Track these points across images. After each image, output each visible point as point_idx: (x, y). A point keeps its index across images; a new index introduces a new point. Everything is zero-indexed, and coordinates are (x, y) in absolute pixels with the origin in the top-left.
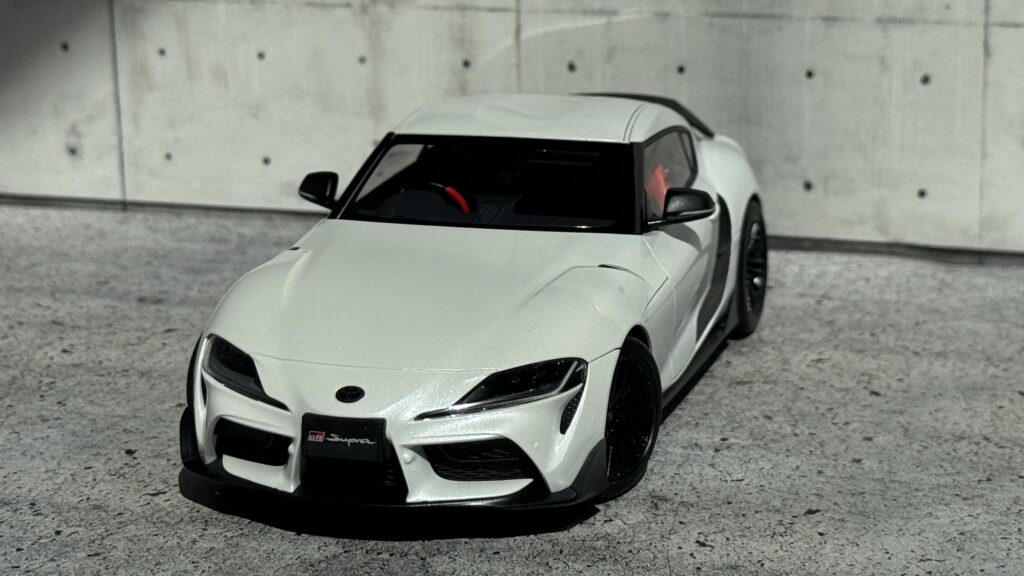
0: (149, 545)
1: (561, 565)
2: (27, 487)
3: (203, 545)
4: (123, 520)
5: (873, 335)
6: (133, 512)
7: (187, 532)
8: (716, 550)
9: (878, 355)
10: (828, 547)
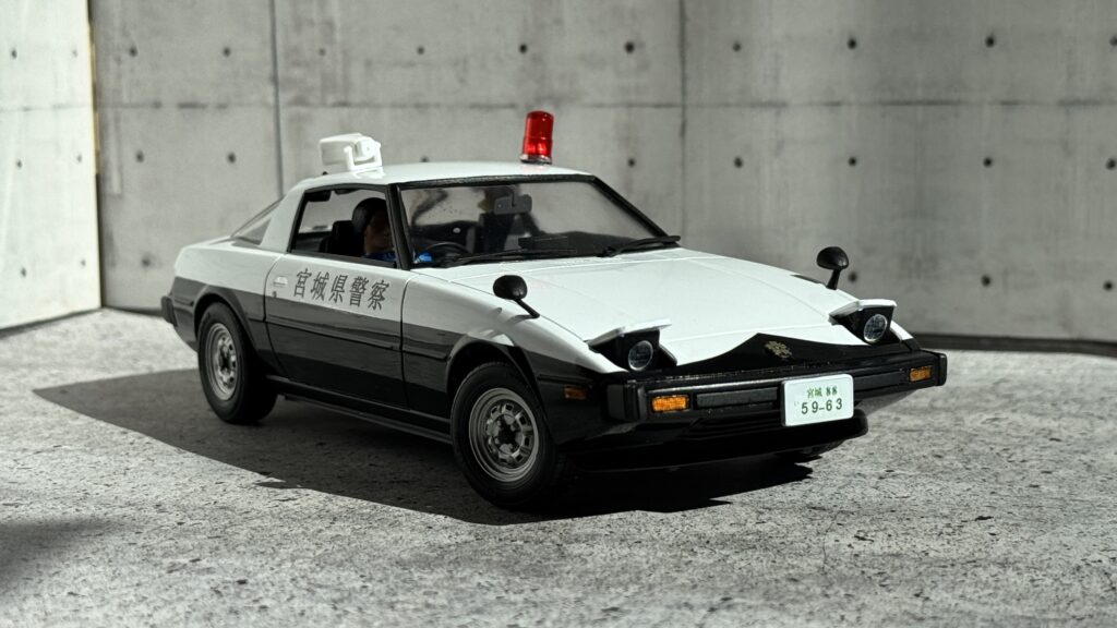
0: (273, 532)
1: (706, 551)
2: (155, 495)
3: (330, 533)
4: (248, 516)
5: (1054, 405)
6: (260, 512)
7: (314, 525)
8: (876, 544)
9: (1060, 418)
10: (1000, 543)
